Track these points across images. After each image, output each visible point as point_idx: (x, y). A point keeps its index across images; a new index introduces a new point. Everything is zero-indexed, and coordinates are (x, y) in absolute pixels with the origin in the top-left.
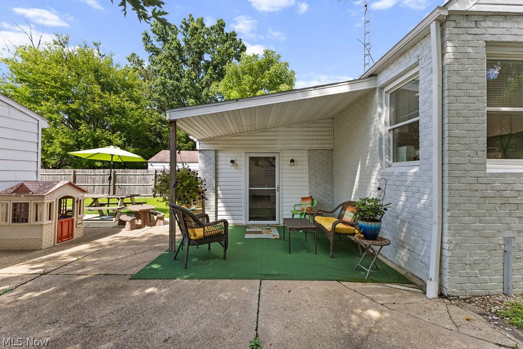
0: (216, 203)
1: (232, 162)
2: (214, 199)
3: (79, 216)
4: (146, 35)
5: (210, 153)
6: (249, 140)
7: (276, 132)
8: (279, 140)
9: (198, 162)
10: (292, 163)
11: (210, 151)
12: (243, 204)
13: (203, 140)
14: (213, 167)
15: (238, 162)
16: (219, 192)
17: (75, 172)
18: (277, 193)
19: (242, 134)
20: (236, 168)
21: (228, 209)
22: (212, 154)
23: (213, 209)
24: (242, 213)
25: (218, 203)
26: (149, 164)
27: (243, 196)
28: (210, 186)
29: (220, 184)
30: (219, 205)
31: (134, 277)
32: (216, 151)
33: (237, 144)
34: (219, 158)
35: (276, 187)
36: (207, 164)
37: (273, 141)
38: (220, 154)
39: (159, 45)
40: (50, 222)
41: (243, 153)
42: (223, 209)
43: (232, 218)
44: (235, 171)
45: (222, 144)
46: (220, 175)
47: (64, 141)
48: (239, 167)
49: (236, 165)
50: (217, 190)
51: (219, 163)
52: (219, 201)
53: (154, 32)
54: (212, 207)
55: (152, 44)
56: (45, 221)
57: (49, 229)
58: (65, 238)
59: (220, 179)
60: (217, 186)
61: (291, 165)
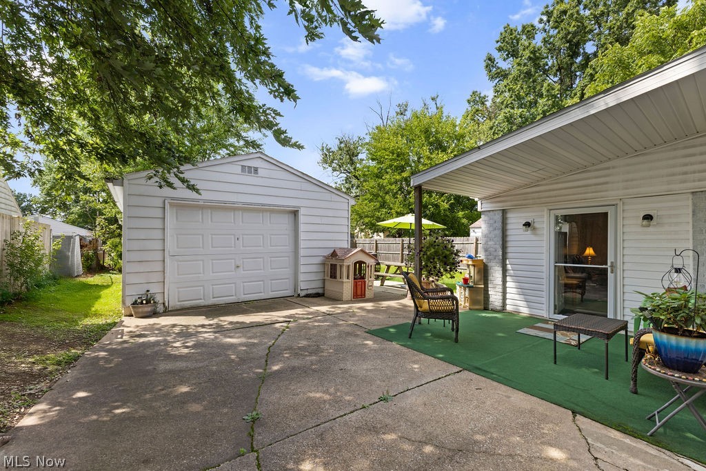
0: (504, 282)
1: (527, 225)
2: (501, 276)
3: (370, 279)
4: (490, 59)
5: (495, 215)
6: (554, 190)
7: (608, 168)
8: (613, 183)
9: (480, 228)
10: (645, 222)
11: (494, 212)
12: (544, 287)
13: (485, 198)
14: (499, 232)
15: (536, 225)
16: (509, 267)
17: (403, 241)
18: (610, 276)
19: (541, 183)
20: (535, 234)
21: (523, 291)
22: (498, 217)
23: (500, 289)
24: (544, 300)
25: (506, 282)
26: (471, 230)
27: (544, 275)
28: (495, 259)
29: (509, 255)
30: (508, 284)
31: (370, 332)
32: (504, 212)
33: (533, 199)
34: (509, 221)
35: (609, 264)
36: (491, 229)
37: (600, 186)
38: (509, 215)
39: (504, 65)
40: (348, 280)
41: (546, 209)
42: (514, 291)
43: (528, 305)
44: (533, 237)
45: (511, 201)
46: (509, 244)
47: (399, 210)
48: (538, 232)
49: (534, 229)
50: (506, 265)
51: (509, 227)
52: (508, 279)
53: (500, 49)
54: (498, 287)
55: (499, 68)
56: (345, 280)
57: (347, 287)
58: (359, 295)
59: (509, 250)
60: (506, 259)
61: (643, 226)
